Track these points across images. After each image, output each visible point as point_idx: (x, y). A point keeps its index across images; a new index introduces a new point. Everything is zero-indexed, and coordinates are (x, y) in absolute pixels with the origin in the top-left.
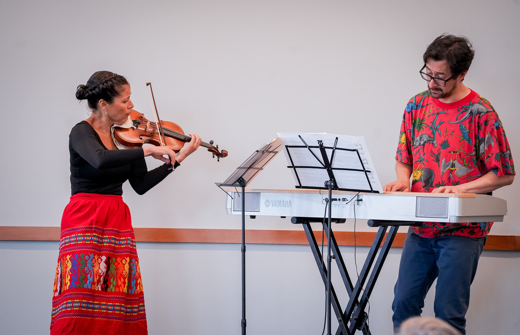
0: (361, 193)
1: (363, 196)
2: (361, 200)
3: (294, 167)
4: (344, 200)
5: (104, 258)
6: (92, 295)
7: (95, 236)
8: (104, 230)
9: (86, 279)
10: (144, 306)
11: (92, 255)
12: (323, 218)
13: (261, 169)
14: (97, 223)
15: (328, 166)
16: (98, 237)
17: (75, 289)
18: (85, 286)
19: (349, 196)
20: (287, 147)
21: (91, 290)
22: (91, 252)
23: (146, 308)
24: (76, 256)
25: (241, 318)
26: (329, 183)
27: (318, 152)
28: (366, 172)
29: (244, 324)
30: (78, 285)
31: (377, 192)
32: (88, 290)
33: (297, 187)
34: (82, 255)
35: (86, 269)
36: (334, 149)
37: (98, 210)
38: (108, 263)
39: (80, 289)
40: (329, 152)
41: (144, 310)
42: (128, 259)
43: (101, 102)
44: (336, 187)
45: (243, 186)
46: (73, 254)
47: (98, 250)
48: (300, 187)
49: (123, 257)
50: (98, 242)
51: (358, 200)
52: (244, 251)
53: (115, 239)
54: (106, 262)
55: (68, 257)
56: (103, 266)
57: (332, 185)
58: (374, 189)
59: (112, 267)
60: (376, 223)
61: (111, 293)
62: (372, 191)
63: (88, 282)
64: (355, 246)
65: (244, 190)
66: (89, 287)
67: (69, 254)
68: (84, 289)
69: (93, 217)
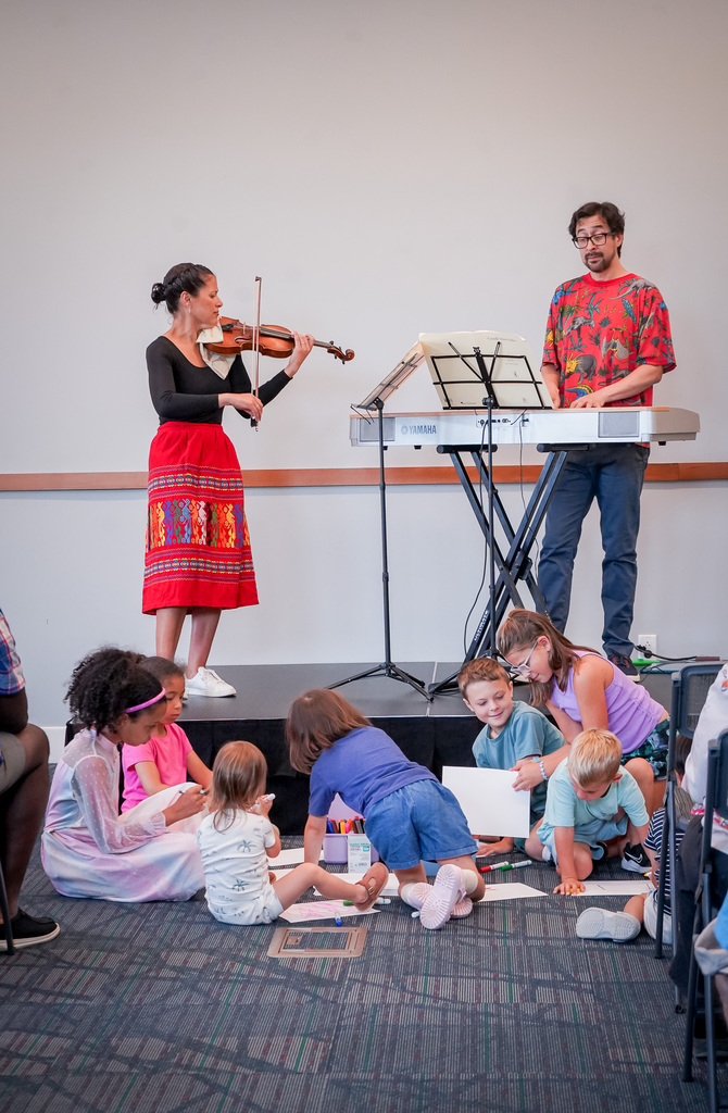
0: (528, 411)
1: (530, 415)
2: (527, 420)
3: (442, 383)
4: (505, 421)
5: (203, 504)
6: (195, 551)
7: (189, 477)
8: (199, 469)
9: (183, 532)
10: (251, 563)
11: (187, 501)
12: (479, 445)
13: (397, 388)
14: (189, 460)
15: (486, 379)
16: (193, 478)
17: (172, 546)
18: (183, 541)
19: (511, 416)
20: (433, 358)
21: (191, 545)
22: (185, 497)
23: (255, 565)
24: (169, 503)
25: (382, 570)
26: (488, 401)
27: (473, 362)
28: (536, 383)
29: (386, 579)
30: (174, 540)
31: (550, 408)
32: (186, 545)
33: (444, 408)
34: (175, 502)
35: (182, 519)
36: (495, 357)
37: (189, 443)
38: (207, 509)
39: (177, 546)
40: (488, 362)
41: (252, 568)
42: (231, 507)
43: (184, 296)
44: (496, 405)
45: (381, 409)
46: (163, 500)
47: (194, 493)
48: (450, 407)
49: (225, 503)
50: (193, 483)
51: (524, 421)
52: (383, 489)
53: (214, 481)
54: (205, 509)
55: (159, 505)
56: (202, 513)
57: (492, 403)
58: (547, 405)
59: (214, 515)
60: (546, 448)
61: (214, 549)
62: (543, 408)
63: (186, 535)
64: (522, 483)
65: (381, 414)
66: (188, 542)
67: (160, 500)
68: (182, 545)
69: (186, 453)
